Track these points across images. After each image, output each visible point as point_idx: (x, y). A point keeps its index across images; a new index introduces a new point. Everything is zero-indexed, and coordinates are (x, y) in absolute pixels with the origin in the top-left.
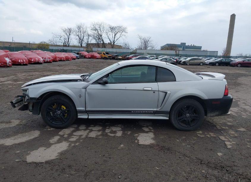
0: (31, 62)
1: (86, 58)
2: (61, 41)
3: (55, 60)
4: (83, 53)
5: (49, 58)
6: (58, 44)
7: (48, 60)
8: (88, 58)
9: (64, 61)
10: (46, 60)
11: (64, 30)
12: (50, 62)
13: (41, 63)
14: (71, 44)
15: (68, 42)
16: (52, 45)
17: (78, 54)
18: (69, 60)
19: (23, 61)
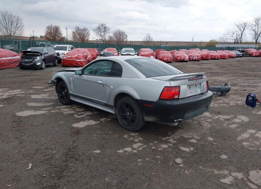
0: (177, 60)
1: (253, 56)
2: (233, 38)
3: (204, 58)
4: (249, 51)
5: (198, 56)
6: (229, 41)
7: (196, 58)
8: (255, 57)
9: (218, 59)
10: (194, 58)
11: (238, 24)
12: (198, 60)
13: (187, 61)
14: (243, 41)
15: (241, 38)
16: (221, 43)
17: (243, 51)
18: (225, 59)
19: (168, 59)
